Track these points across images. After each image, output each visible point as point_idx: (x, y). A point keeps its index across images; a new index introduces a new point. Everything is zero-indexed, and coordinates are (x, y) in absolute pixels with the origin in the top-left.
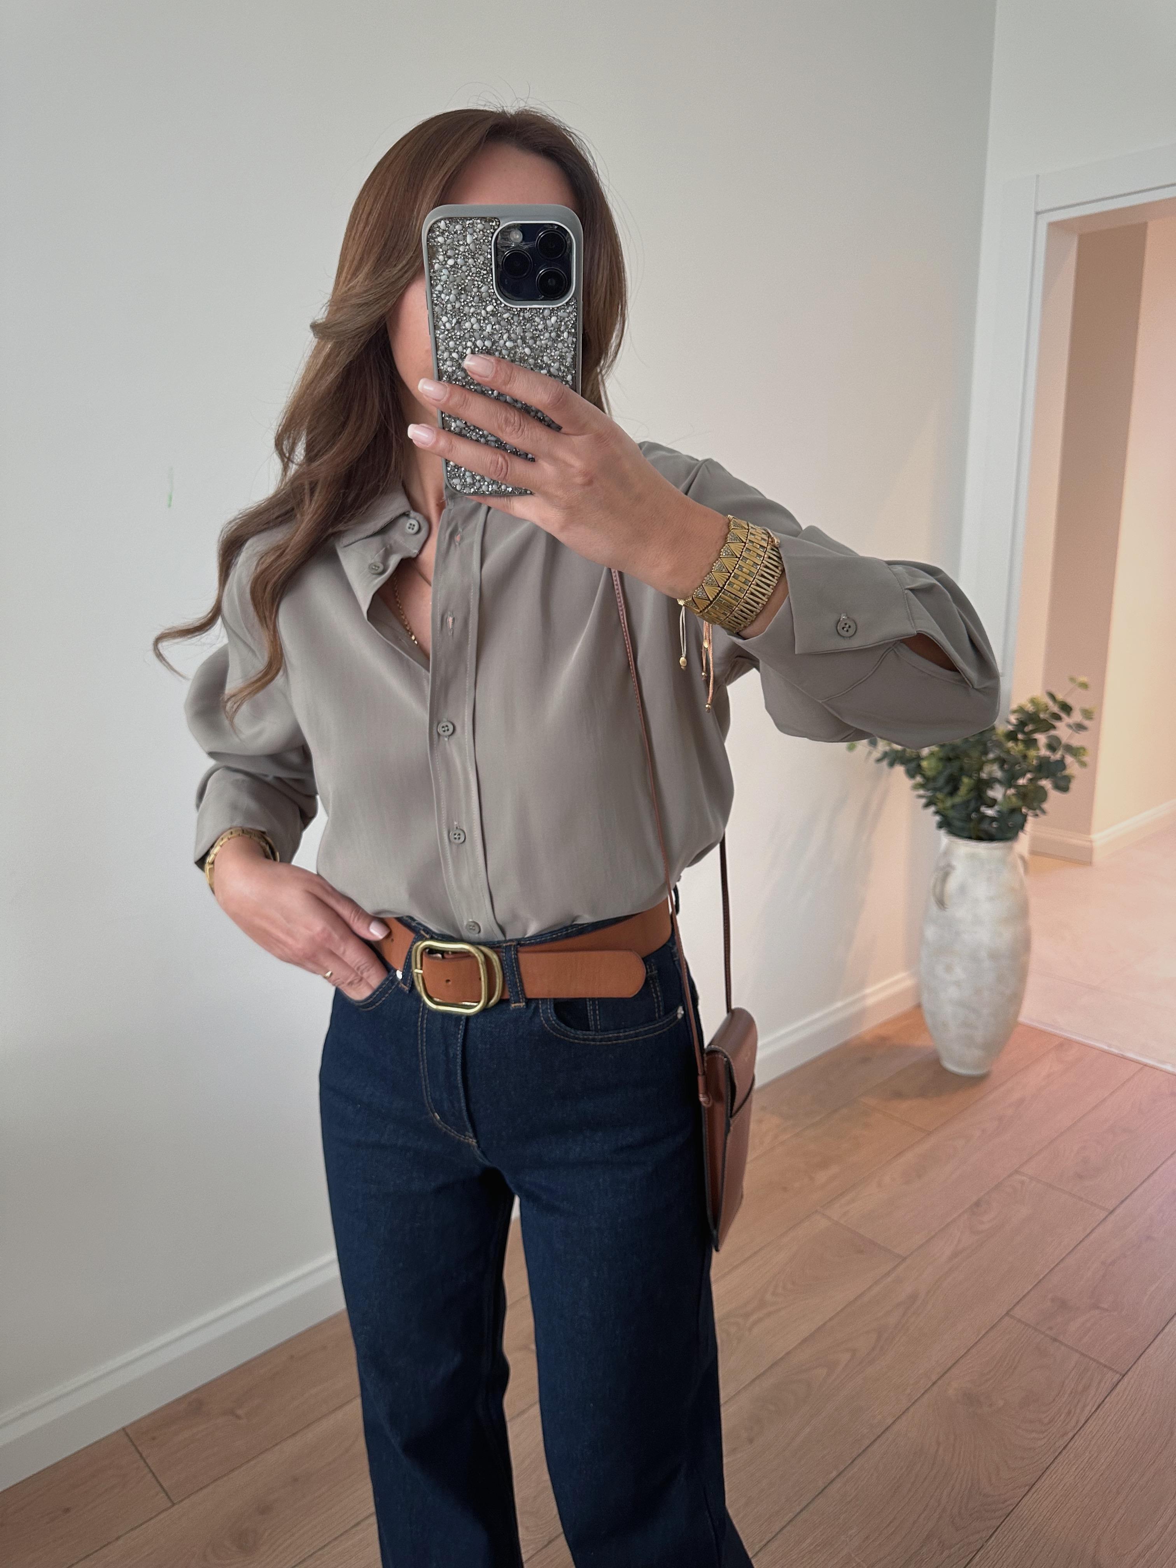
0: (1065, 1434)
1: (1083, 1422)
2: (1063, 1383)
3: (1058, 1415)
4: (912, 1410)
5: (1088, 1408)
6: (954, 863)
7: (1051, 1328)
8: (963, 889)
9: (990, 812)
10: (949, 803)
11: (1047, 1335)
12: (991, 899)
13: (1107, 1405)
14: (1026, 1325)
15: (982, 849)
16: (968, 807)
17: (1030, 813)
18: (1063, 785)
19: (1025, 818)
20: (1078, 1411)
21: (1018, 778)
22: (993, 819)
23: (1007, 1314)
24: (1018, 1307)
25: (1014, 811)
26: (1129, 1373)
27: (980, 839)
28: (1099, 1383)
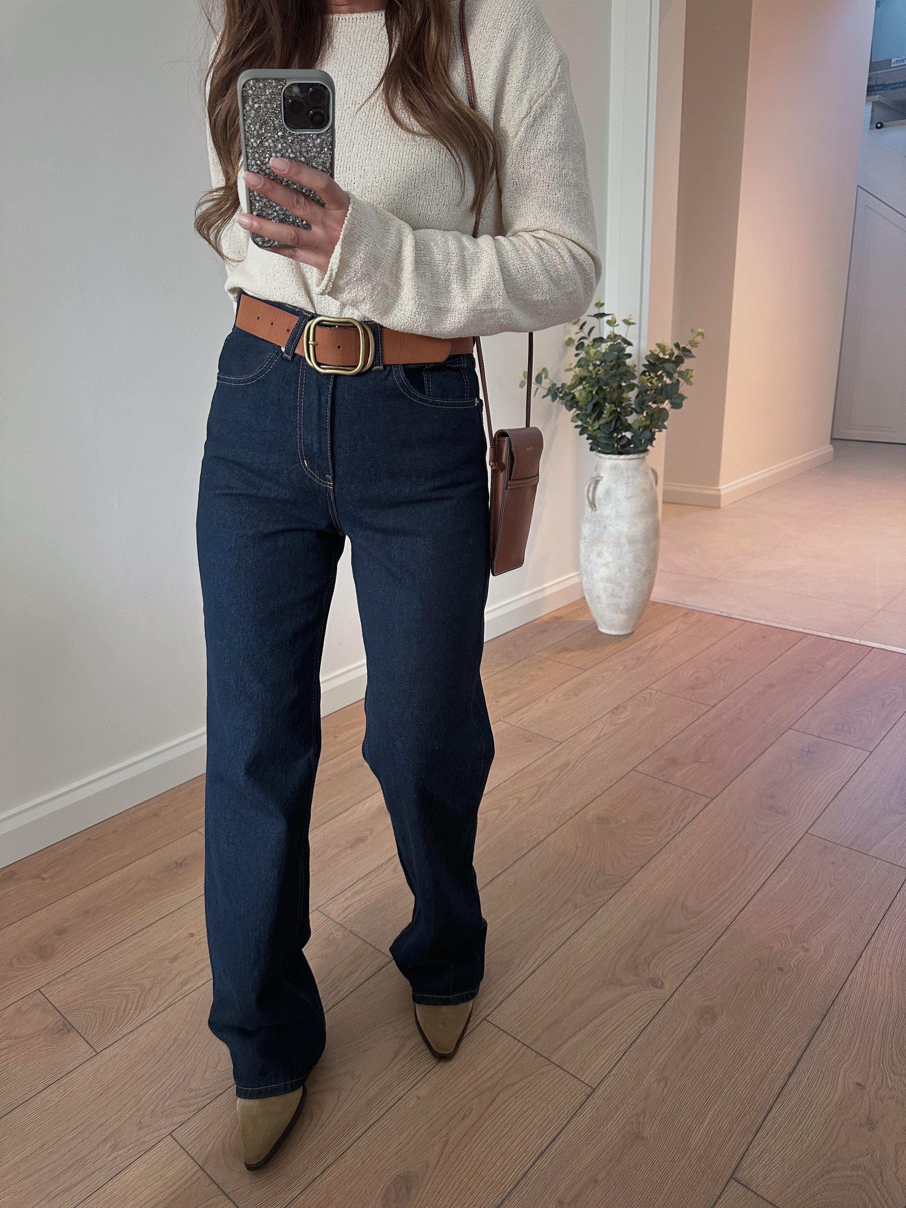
0: (670, 835)
1: (682, 828)
2: (670, 806)
3: (665, 825)
4: (559, 830)
5: (686, 820)
6: (602, 474)
7: (664, 776)
8: (608, 494)
10: (596, 427)
11: (660, 780)
13: (700, 817)
14: (646, 775)
20: (679, 821)
23: (633, 769)
24: (640, 766)
28: (696, 805)
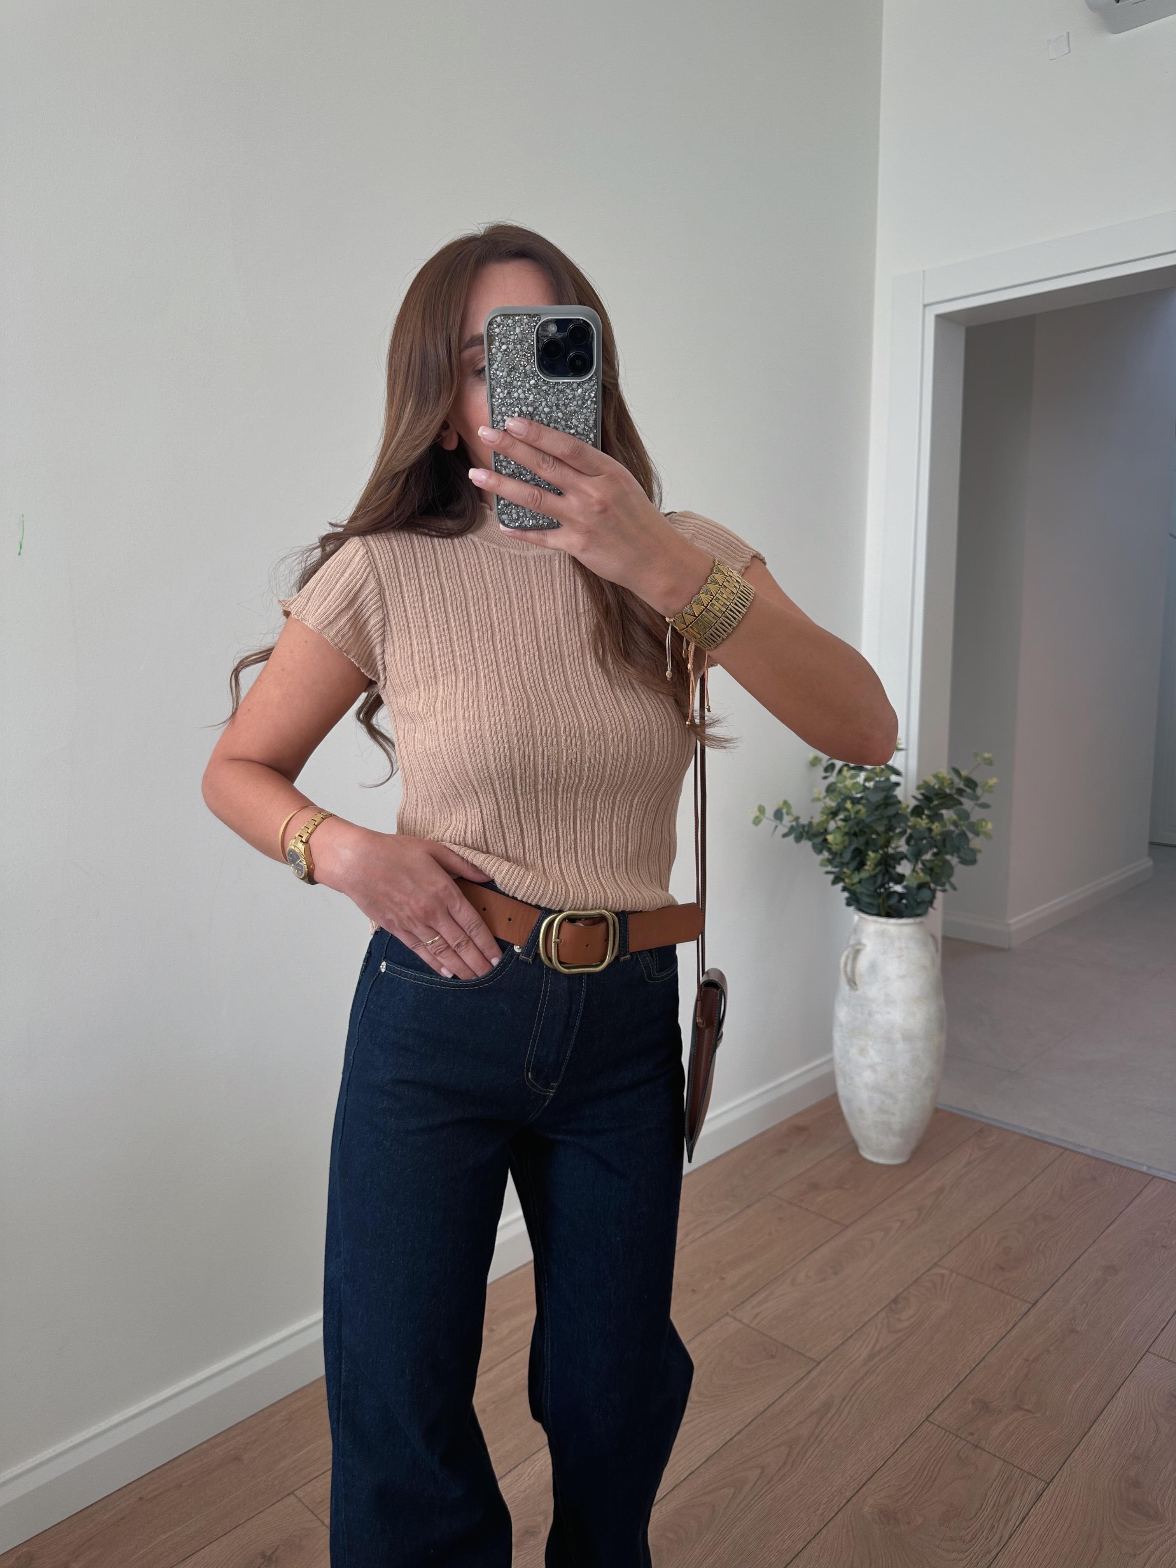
1: (1007, 1536)
2: (986, 1495)
3: (981, 1532)
4: (824, 1532)
5: (1011, 1523)
6: (864, 941)
7: (972, 1434)
8: (873, 967)
9: (898, 888)
10: (856, 879)
11: (968, 1442)
12: (902, 977)
14: (946, 1431)
15: (892, 925)
16: (875, 882)
17: (939, 888)
18: (969, 860)
19: (934, 892)
20: (1001, 1526)
21: (923, 855)
22: (901, 896)
23: (926, 1419)
24: (937, 1412)
25: (921, 886)
26: (1055, 1481)
27: (889, 915)
28: (1024, 1493)
